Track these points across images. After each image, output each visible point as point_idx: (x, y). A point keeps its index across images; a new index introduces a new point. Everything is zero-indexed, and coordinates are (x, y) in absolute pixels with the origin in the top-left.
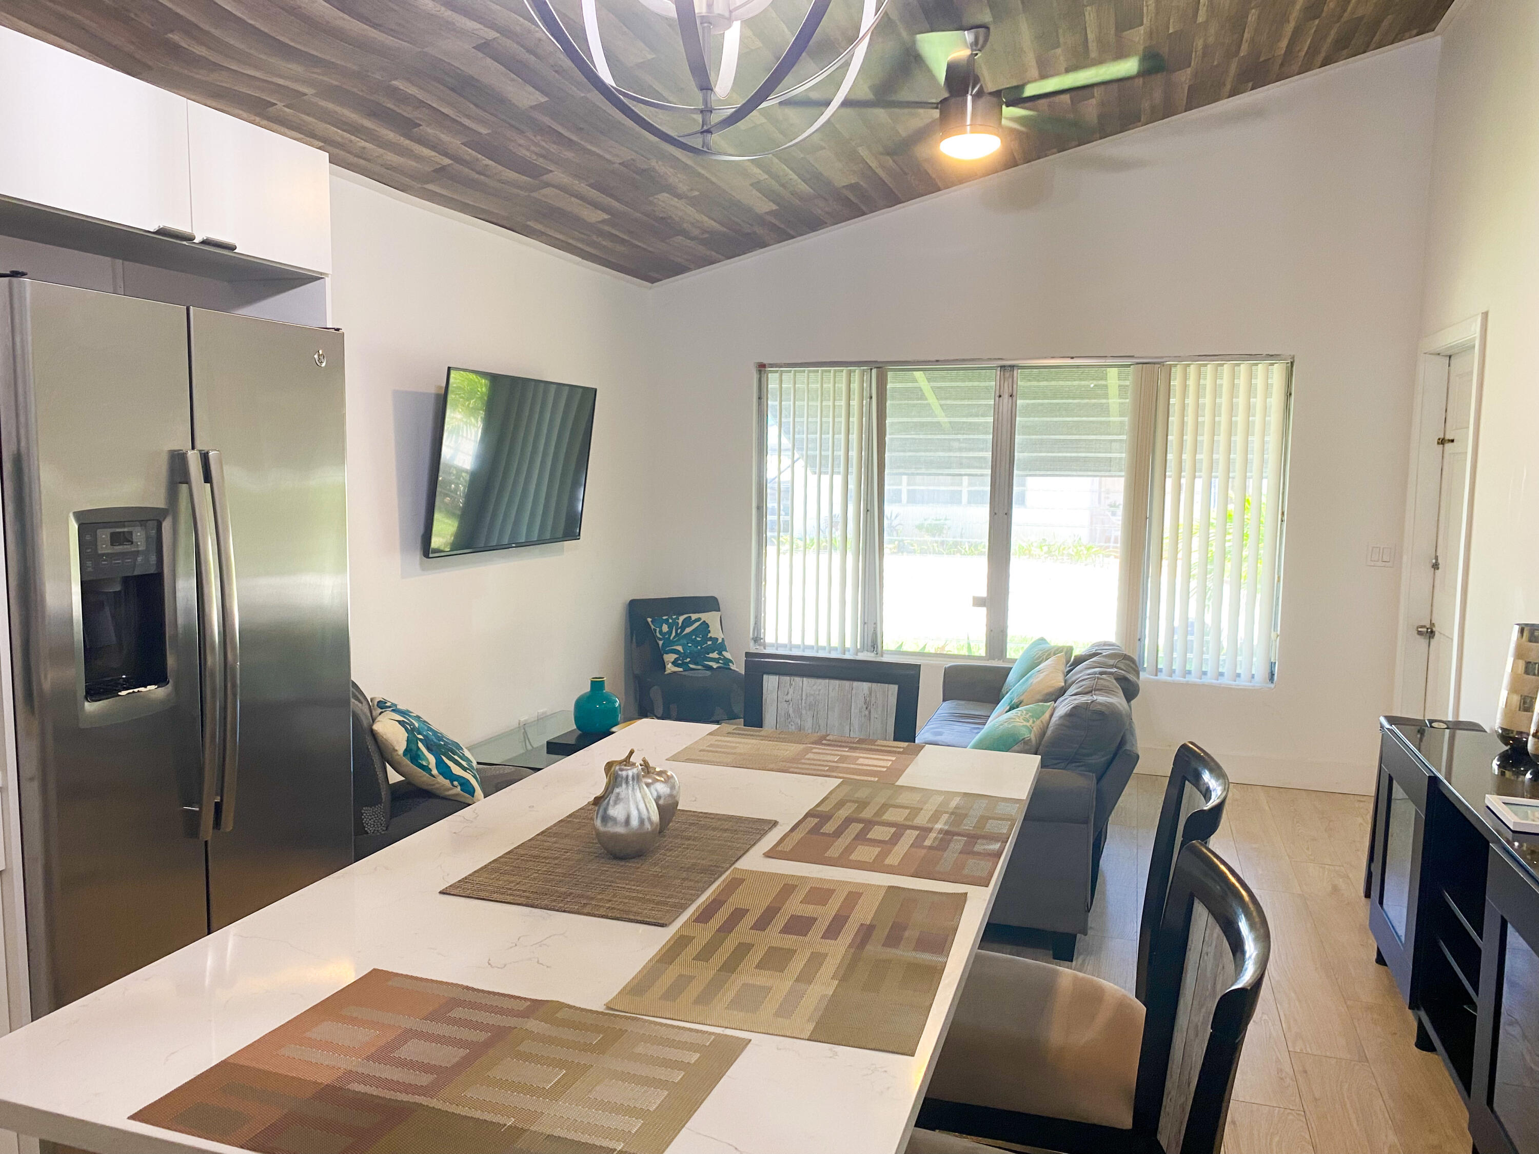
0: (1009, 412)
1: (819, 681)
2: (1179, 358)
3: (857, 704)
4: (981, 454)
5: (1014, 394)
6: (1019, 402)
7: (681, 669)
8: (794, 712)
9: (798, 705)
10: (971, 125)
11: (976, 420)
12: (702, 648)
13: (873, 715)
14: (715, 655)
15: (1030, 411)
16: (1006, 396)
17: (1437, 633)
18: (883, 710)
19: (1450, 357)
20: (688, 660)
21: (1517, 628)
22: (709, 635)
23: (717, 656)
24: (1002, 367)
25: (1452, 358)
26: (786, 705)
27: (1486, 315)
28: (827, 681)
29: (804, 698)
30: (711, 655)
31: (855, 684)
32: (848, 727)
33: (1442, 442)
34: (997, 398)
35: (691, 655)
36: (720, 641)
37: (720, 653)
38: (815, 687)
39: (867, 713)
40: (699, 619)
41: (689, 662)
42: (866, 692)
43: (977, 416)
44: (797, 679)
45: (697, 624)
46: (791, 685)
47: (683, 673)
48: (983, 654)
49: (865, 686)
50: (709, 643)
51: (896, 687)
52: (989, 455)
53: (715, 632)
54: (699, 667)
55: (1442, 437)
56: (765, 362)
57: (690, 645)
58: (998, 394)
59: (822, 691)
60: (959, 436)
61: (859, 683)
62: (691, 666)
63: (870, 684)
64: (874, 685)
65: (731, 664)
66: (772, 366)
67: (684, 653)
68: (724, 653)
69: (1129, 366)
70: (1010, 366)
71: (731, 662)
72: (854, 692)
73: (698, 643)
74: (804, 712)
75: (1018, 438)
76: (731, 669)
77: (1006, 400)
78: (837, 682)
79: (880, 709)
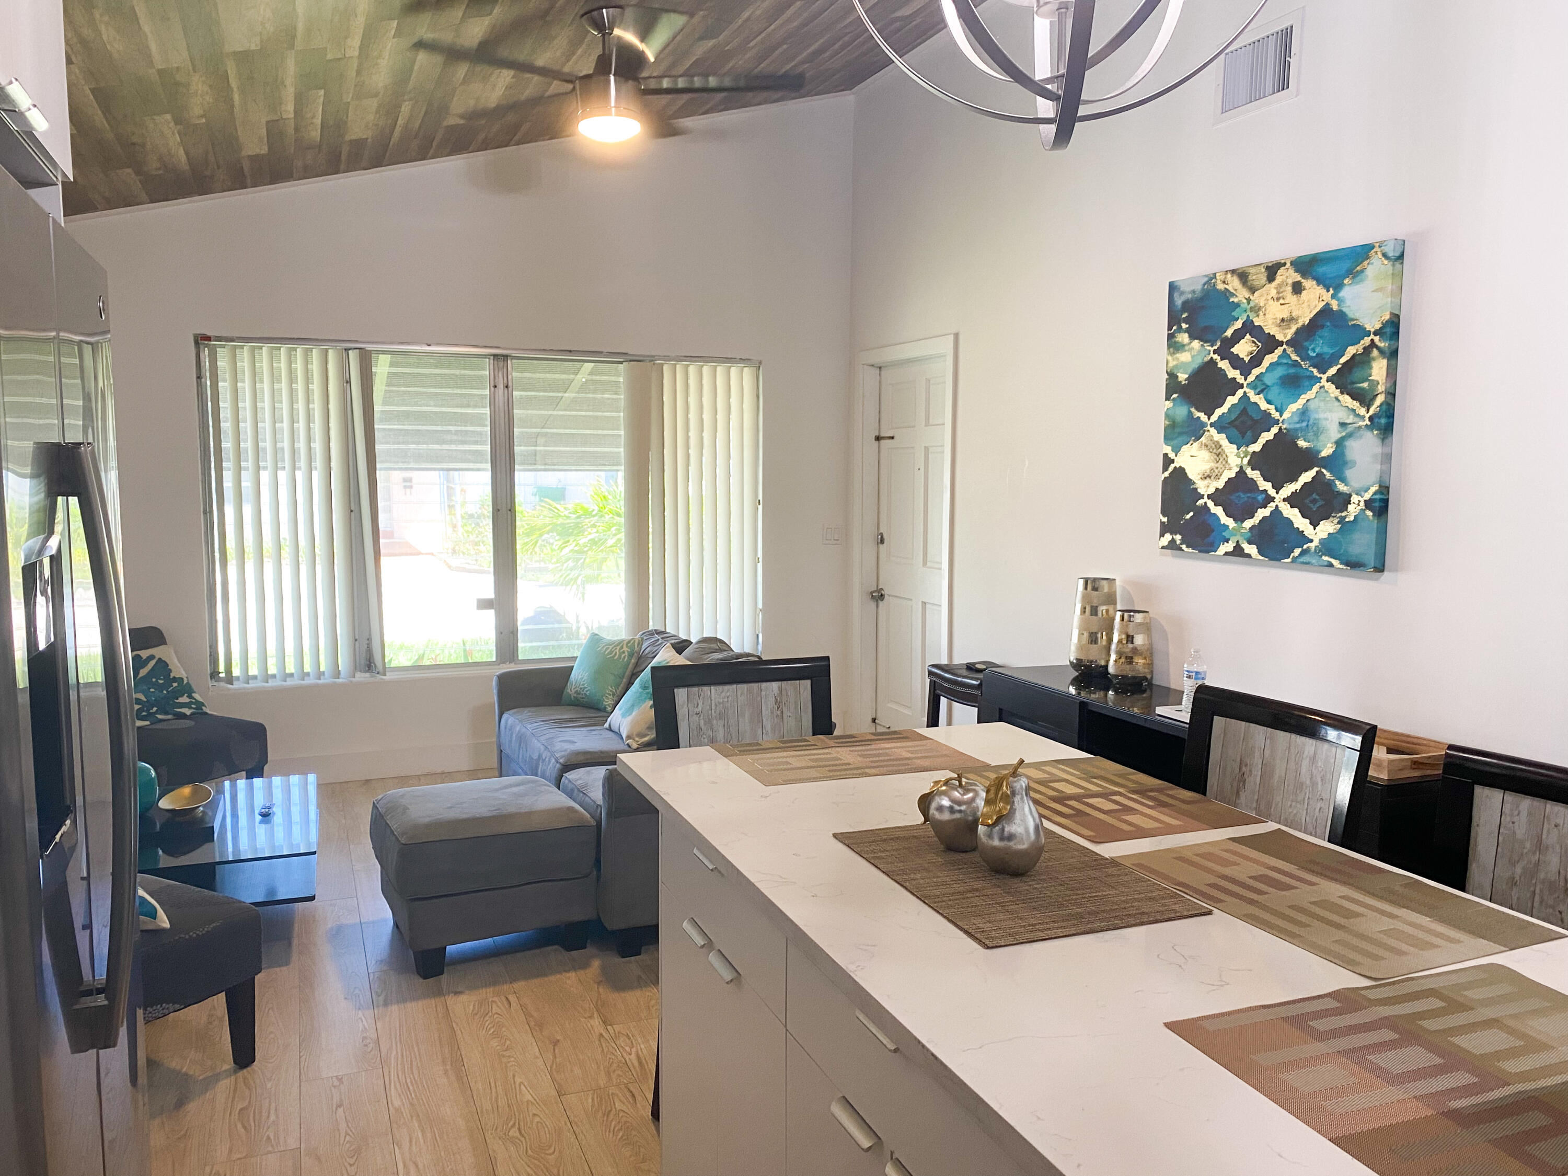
0: (506, 404)
1: (727, 687)
2: (667, 358)
3: (768, 706)
4: (478, 447)
5: (510, 384)
6: (515, 393)
7: (148, 723)
8: (705, 724)
9: (708, 716)
10: (615, 107)
11: (470, 411)
12: (168, 692)
13: (786, 713)
14: (184, 699)
15: (528, 403)
16: (501, 386)
17: (886, 596)
18: (796, 708)
19: (880, 368)
20: (155, 709)
21: (1081, 582)
22: (172, 675)
23: (187, 700)
24: (495, 356)
25: (883, 369)
26: (696, 718)
27: (957, 336)
28: (734, 686)
29: (713, 708)
30: (181, 700)
31: (764, 685)
32: (760, 732)
33: (878, 438)
34: (492, 389)
35: (156, 703)
36: (185, 682)
37: (190, 697)
38: (723, 694)
39: (779, 712)
40: (151, 657)
41: (156, 713)
42: (776, 691)
43: (468, 406)
44: (705, 688)
45: (153, 663)
46: (700, 695)
47: (150, 727)
48: (494, 659)
49: (775, 685)
50: (175, 685)
51: (808, 682)
52: (488, 448)
53: (178, 671)
54: (170, 717)
55: (877, 434)
56: (209, 334)
57: (152, 690)
58: (492, 384)
59: (730, 699)
60: (451, 428)
61: (768, 683)
62: (159, 717)
63: (779, 683)
64: (784, 684)
65: (203, 708)
66: (219, 339)
67: (148, 701)
68: (194, 695)
69: (621, 363)
70: (503, 356)
71: (203, 704)
72: (763, 693)
73: (160, 688)
74: (715, 722)
75: (517, 431)
76: (206, 713)
77: (501, 391)
78: (744, 687)
79: (792, 707)
